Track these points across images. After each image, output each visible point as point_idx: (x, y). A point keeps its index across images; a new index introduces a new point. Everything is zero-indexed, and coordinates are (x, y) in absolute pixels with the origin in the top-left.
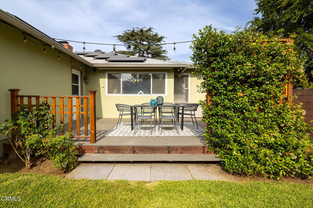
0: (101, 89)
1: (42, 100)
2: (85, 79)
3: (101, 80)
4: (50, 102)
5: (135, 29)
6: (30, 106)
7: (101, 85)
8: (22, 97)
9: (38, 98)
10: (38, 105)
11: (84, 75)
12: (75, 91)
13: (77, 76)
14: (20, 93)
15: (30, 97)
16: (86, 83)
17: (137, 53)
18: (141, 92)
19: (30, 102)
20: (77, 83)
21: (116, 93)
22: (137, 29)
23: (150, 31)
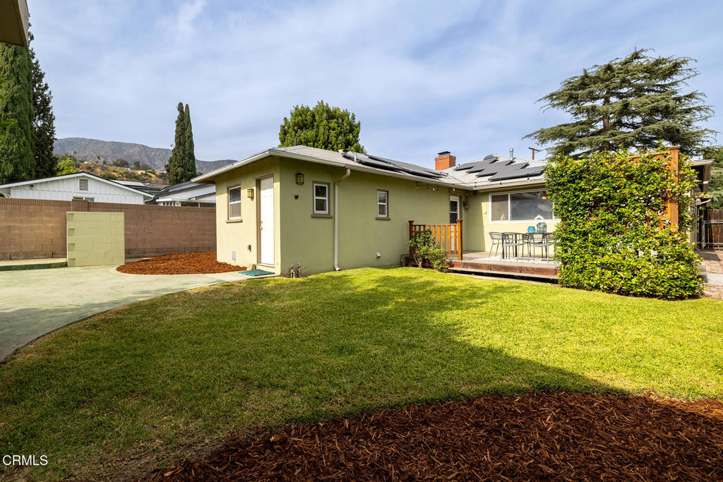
0: (484, 216)
1: (427, 228)
2: (465, 204)
3: (484, 204)
4: (432, 230)
5: (589, 71)
6: (420, 232)
7: (484, 211)
8: (415, 226)
9: (424, 226)
10: (425, 232)
11: (463, 199)
12: (453, 219)
13: (456, 202)
14: (414, 224)
15: (420, 226)
16: (466, 209)
17: (600, 120)
18: (539, 216)
19: (420, 229)
20: (456, 210)
21: (503, 219)
22: (594, 69)
23: (638, 58)
